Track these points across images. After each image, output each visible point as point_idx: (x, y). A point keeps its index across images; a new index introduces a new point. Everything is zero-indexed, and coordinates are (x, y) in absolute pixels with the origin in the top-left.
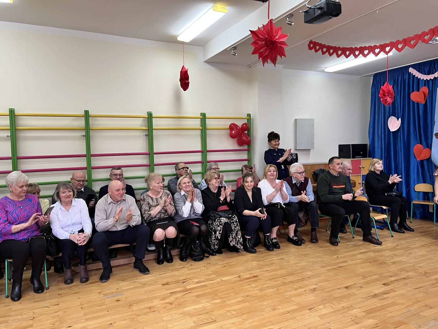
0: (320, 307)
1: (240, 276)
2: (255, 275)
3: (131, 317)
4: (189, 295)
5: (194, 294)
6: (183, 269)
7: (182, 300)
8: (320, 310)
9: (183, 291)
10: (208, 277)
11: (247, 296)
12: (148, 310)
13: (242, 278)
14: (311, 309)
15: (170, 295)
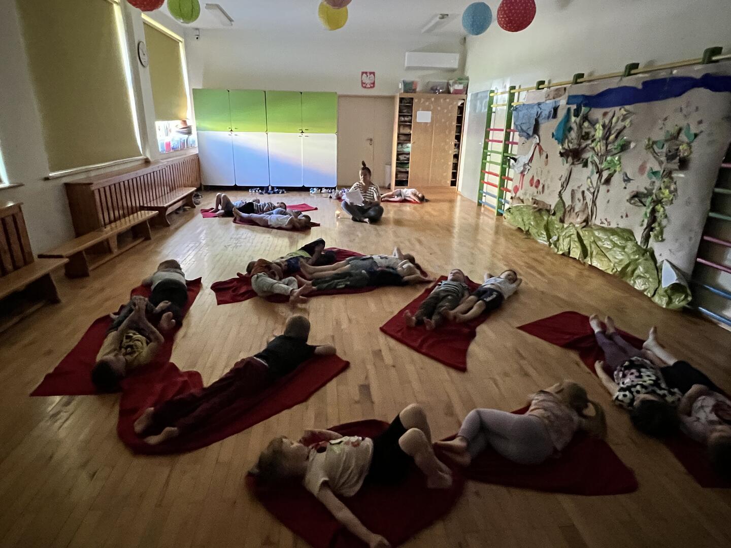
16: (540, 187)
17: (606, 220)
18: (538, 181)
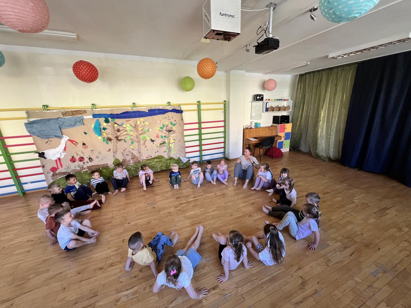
0: (255, 214)
1: (216, 194)
2: (224, 193)
3: (159, 218)
4: (189, 205)
5: (191, 205)
6: (188, 188)
7: (185, 208)
8: (255, 216)
9: (186, 203)
10: (199, 194)
11: (218, 207)
12: (168, 214)
13: (217, 195)
14: (250, 216)
15: (179, 205)
16: (86, 160)
17: (149, 156)
18: (82, 158)
